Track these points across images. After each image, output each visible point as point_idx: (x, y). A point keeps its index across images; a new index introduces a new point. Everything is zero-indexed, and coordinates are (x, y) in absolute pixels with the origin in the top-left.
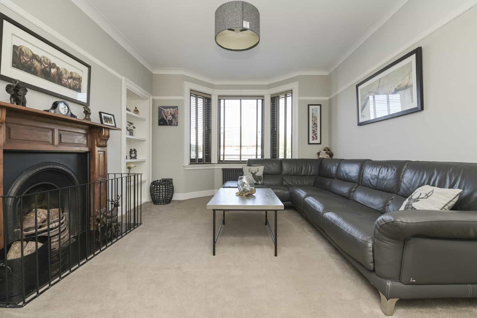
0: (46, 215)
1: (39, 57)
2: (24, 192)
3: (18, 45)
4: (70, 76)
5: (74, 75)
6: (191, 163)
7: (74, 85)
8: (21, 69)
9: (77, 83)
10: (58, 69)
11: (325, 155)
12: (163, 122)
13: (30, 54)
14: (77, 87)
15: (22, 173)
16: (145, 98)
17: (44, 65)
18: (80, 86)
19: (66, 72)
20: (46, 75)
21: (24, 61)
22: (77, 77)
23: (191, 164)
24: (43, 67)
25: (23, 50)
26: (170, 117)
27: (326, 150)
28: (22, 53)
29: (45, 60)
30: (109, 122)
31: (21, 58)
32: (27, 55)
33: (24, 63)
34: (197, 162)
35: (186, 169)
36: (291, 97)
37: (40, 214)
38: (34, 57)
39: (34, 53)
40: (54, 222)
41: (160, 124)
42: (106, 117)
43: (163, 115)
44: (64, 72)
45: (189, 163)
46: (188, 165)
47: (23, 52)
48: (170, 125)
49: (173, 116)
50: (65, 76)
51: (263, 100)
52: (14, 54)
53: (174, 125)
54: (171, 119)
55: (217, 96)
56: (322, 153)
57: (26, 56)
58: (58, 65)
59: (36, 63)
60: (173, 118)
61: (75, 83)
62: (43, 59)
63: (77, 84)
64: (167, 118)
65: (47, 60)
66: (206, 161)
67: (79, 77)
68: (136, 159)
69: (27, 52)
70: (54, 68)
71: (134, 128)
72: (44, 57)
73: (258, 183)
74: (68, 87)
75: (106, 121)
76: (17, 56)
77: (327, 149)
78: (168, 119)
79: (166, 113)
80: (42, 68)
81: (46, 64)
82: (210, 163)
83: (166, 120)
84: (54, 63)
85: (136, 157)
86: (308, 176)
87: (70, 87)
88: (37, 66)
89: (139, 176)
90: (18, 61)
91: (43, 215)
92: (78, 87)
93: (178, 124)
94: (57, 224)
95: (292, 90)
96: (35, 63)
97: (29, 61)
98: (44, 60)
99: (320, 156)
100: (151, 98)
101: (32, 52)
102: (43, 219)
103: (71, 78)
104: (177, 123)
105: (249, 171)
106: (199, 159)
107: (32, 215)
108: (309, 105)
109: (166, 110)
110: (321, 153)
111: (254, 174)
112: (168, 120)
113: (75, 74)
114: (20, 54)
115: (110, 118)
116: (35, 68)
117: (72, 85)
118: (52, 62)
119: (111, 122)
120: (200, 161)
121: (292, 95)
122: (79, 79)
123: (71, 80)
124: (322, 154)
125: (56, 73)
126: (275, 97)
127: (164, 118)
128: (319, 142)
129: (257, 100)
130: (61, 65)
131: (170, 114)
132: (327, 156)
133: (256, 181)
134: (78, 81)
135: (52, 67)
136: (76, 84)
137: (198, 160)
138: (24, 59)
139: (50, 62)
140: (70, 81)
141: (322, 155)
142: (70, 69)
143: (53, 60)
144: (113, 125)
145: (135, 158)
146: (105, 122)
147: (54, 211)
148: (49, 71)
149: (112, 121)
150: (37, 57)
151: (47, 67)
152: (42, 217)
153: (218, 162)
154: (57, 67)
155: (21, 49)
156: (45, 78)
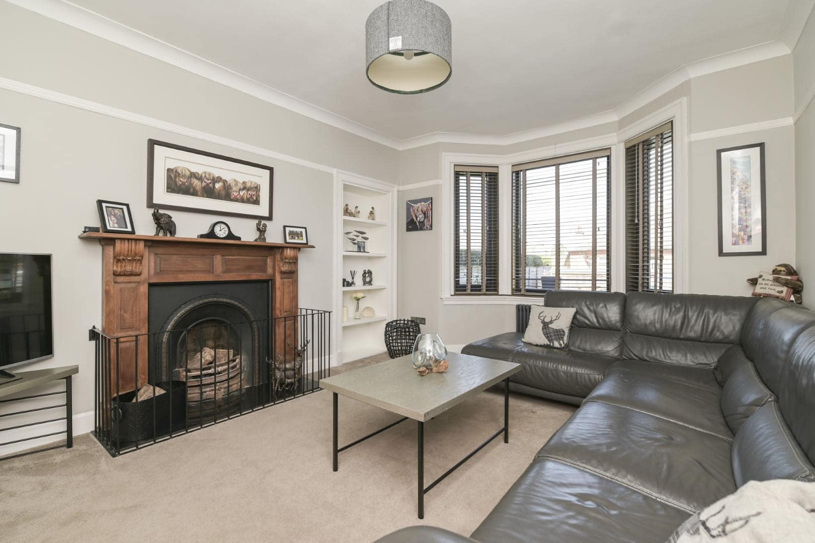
0: (212, 357)
1: (199, 174)
2: (190, 325)
3: (172, 167)
4: (242, 187)
5: (248, 185)
6: (457, 293)
7: (248, 197)
8: (178, 192)
9: (253, 193)
10: (225, 182)
11: (773, 287)
12: (413, 225)
13: (188, 173)
14: (253, 198)
15: (180, 306)
16: (383, 192)
17: (205, 182)
18: (258, 196)
19: (236, 182)
20: (209, 192)
21: (180, 183)
22: (253, 185)
23: (455, 295)
24: (205, 184)
25: (179, 171)
26: (421, 217)
27: (781, 271)
28: (177, 174)
29: (207, 176)
30: (296, 238)
31: (177, 180)
32: (184, 176)
33: (180, 185)
34: (469, 291)
35: (445, 303)
36: (671, 142)
37: (206, 354)
38: (193, 175)
39: (192, 171)
40: (222, 365)
41: (408, 230)
42: (293, 231)
43: (412, 214)
44: (233, 184)
45: (453, 294)
46: (449, 296)
47: (179, 174)
48: (421, 229)
49: (425, 214)
50: (234, 189)
51: (609, 157)
52: (169, 178)
53: (427, 229)
54: (422, 220)
55: (510, 166)
56: (763, 280)
57: (182, 177)
58: (224, 178)
59: (196, 182)
60: (425, 217)
61: (250, 194)
62: (203, 175)
63: (254, 195)
64: (416, 218)
65: (210, 175)
66: (487, 290)
67: (256, 186)
68: (372, 284)
69: (184, 172)
70: (219, 182)
71: (366, 239)
72: (205, 172)
73: (553, 344)
74: (240, 200)
75: (293, 237)
76: (172, 179)
77: (783, 269)
78: (418, 219)
79: (416, 211)
80: (203, 185)
81: (208, 180)
82: (496, 293)
83: (416, 222)
84: (219, 175)
85: (372, 283)
86: (700, 341)
87: (242, 200)
88: (196, 185)
89: (327, 314)
90: (173, 186)
91: (208, 356)
92: (255, 198)
93: (433, 227)
94: (226, 367)
95: (672, 122)
96: (194, 182)
97: (186, 181)
98: (205, 176)
99: (759, 290)
100: (395, 189)
101: (189, 171)
102: (207, 360)
103: (244, 188)
104: (431, 226)
105: (539, 317)
106: (472, 286)
107: (198, 355)
108: (719, 152)
109: (415, 205)
110: (760, 281)
111: (548, 325)
112: (419, 222)
113: (250, 183)
114: (175, 176)
115: (299, 233)
116: (194, 189)
117: (245, 197)
118: (216, 176)
119: (300, 238)
120: (476, 290)
121: (672, 134)
122: (257, 188)
123: (244, 191)
124: (764, 282)
125: (222, 188)
126: (634, 146)
127: (413, 220)
128: (760, 250)
129: (595, 159)
130: (228, 176)
131: (421, 212)
132: (780, 289)
133: (549, 340)
134: (254, 191)
135: (216, 182)
136: (251, 196)
137: (469, 287)
138: (181, 181)
139: (213, 177)
140: (242, 193)
141: (764, 286)
142: (241, 179)
143: (217, 173)
144: (304, 241)
145: (370, 283)
146: (289, 239)
147: (222, 352)
148: (212, 188)
149: (302, 236)
150: (197, 175)
151: (210, 183)
152: (207, 358)
153: (512, 293)
154: (224, 180)
155: (176, 171)
156: (207, 197)
